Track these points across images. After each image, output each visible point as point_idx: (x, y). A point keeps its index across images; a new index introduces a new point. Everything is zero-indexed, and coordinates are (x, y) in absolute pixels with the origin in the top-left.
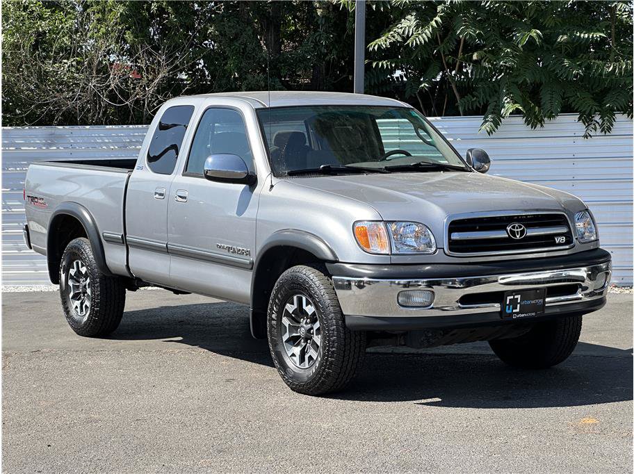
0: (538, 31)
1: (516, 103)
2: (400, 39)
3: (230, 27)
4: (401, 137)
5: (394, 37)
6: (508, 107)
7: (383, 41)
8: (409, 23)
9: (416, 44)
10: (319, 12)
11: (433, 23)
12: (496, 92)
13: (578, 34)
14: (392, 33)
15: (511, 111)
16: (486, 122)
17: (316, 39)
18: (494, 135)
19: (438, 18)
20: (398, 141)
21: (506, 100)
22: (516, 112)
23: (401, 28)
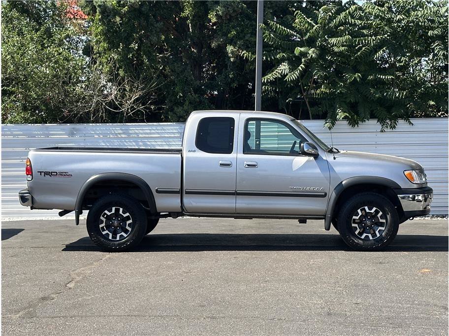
0: (359, 74)
1: (345, 112)
2: (280, 76)
3: (178, 67)
4: (279, 132)
5: (276, 75)
6: (340, 115)
7: (270, 77)
8: (284, 67)
9: (291, 80)
10: (232, 60)
11: (300, 68)
12: (332, 106)
13: (379, 76)
14: (275, 72)
15: (343, 116)
16: (326, 123)
17: (226, 74)
18: (332, 130)
19: (302, 65)
20: (277, 134)
21: (339, 111)
22: (345, 118)
23: (280, 70)
